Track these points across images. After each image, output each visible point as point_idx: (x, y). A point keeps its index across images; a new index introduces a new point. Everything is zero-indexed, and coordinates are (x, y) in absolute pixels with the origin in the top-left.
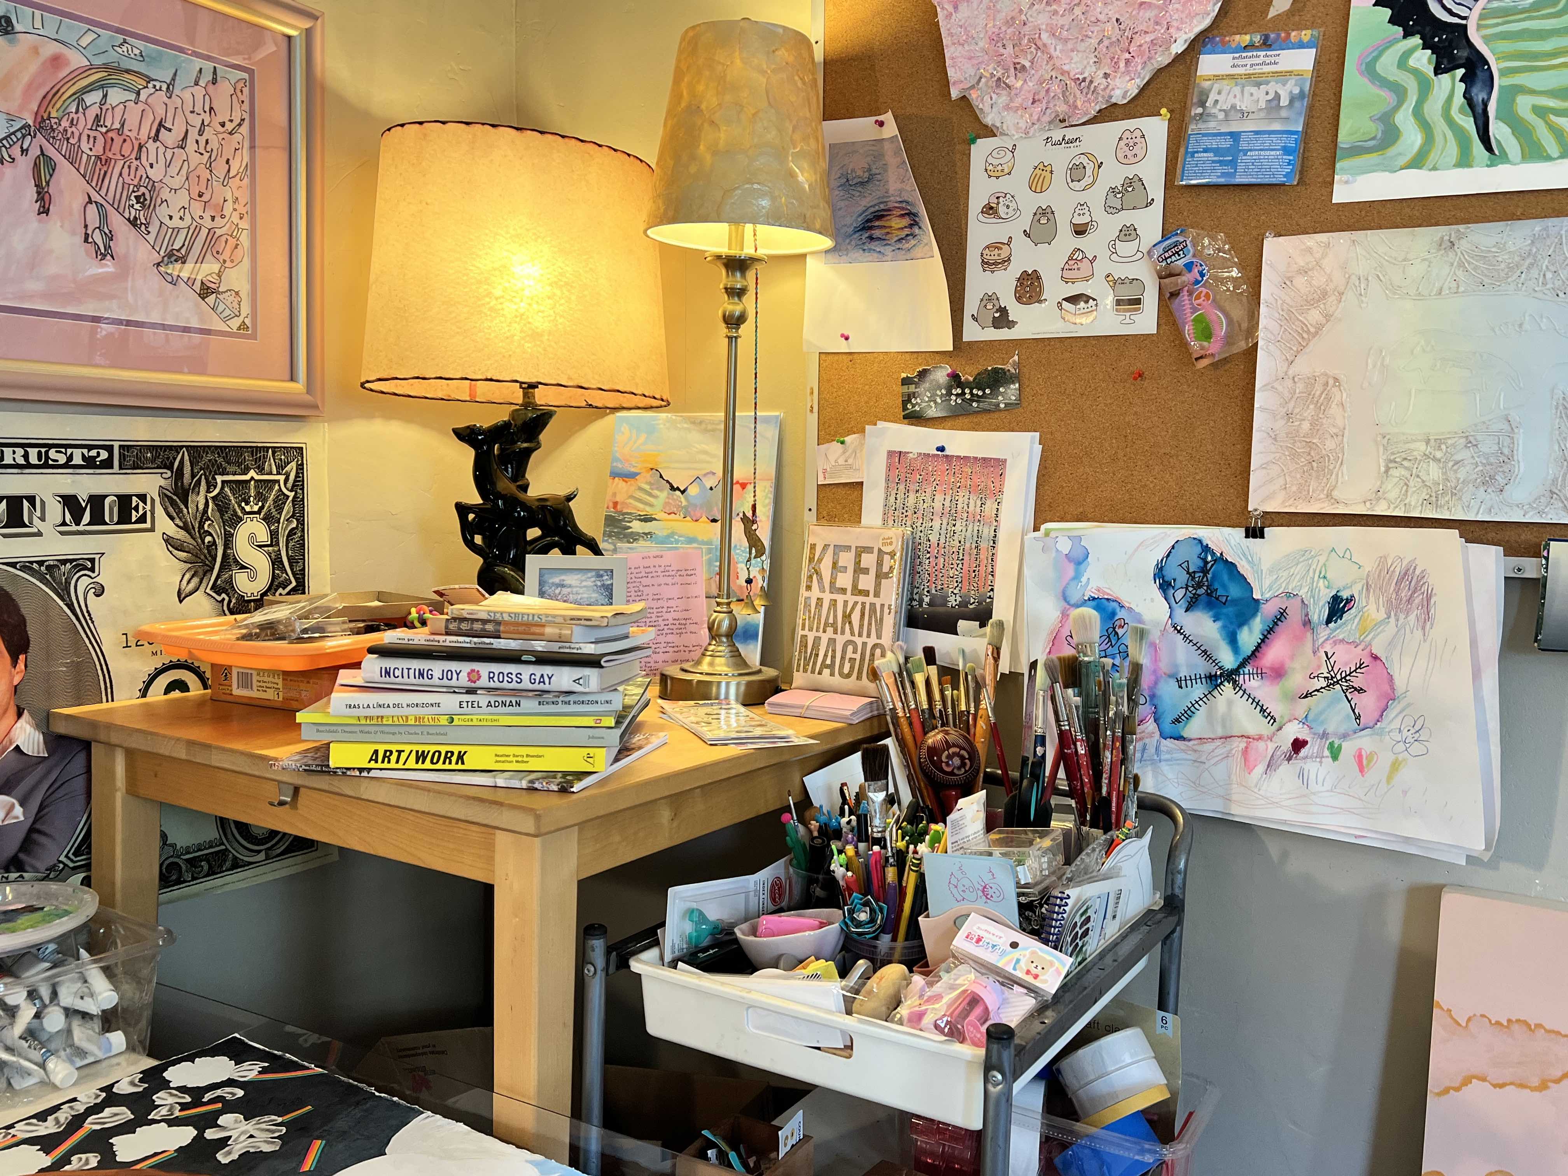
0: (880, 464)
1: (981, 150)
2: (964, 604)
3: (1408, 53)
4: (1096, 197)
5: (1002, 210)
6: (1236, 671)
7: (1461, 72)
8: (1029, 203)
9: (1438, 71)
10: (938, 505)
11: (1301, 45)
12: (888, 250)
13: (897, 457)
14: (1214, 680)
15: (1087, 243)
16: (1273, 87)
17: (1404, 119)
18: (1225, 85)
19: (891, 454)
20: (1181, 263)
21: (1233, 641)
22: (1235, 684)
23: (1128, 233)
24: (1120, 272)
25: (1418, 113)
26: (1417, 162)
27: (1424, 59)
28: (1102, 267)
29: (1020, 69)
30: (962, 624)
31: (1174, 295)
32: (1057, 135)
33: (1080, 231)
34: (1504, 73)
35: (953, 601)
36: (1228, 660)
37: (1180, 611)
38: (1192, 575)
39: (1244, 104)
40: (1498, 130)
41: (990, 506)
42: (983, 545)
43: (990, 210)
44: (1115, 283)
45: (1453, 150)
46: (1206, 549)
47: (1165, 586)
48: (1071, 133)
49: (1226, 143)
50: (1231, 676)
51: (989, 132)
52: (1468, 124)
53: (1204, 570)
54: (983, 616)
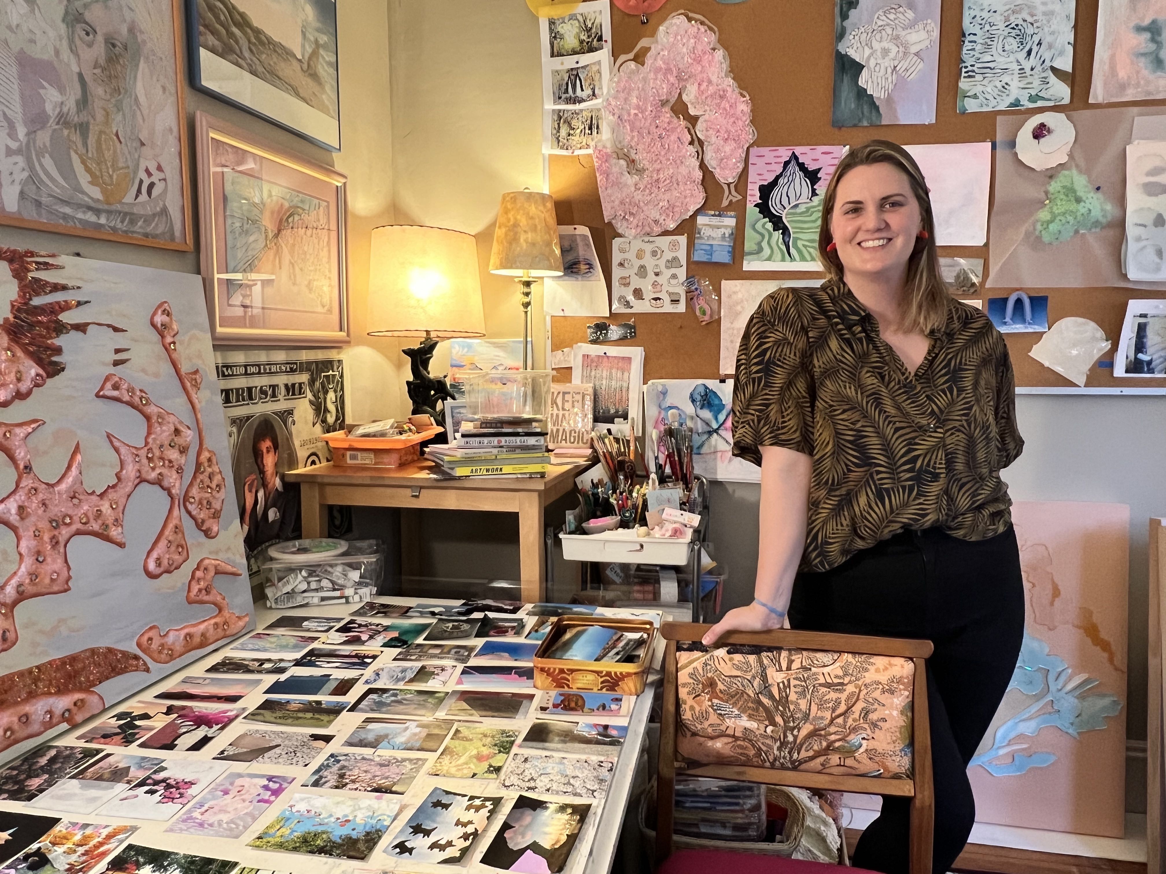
0: (580, 359)
1: (616, 242)
2: (617, 411)
3: (765, 223)
4: (662, 263)
5: (626, 265)
6: (718, 429)
7: (781, 231)
8: (637, 263)
9: (774, 230)
10: (604, 375)
11: (731, 217)
12: (580, 278)
13: (586, 357)
14: (710, 433)
15: (660, 279)
16: (723, 230)
17: (764, 244)
18: (707, 228)
19: (584, 356)
20: (693, 288)
21: (716, 419)
22: (717, 433)
23: (674, 276)
24: (671, 290)
25: (769, 243)
26: (769, 259)
27: (770, 226)
28: (665, 288)
29: (631, 214)
30: (616, 420)
31: (692, 299)
32: (646, 239)
33: (657, 274)
34: (794, 233)
35: (612, 411)
36: (715, 426)
37: (698, 409)
38: (702, 396)
39: (714, 235)
40: (792, 250)
41: (626, 374)
42: (624, 390)
43: (621, 264)
44: (670, 294)
45: (779, 256)
46: (706, 388)
47: (693, 401)
48: (651, 239)
49: (708, 248)
50: (716, 431)
51: (620, 236)
52: (784, 248)
53: (706, 395)
54: (625, 417)
